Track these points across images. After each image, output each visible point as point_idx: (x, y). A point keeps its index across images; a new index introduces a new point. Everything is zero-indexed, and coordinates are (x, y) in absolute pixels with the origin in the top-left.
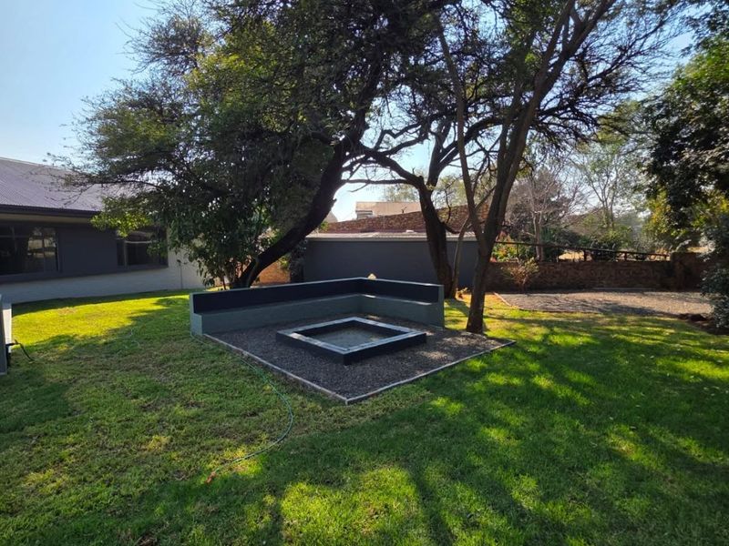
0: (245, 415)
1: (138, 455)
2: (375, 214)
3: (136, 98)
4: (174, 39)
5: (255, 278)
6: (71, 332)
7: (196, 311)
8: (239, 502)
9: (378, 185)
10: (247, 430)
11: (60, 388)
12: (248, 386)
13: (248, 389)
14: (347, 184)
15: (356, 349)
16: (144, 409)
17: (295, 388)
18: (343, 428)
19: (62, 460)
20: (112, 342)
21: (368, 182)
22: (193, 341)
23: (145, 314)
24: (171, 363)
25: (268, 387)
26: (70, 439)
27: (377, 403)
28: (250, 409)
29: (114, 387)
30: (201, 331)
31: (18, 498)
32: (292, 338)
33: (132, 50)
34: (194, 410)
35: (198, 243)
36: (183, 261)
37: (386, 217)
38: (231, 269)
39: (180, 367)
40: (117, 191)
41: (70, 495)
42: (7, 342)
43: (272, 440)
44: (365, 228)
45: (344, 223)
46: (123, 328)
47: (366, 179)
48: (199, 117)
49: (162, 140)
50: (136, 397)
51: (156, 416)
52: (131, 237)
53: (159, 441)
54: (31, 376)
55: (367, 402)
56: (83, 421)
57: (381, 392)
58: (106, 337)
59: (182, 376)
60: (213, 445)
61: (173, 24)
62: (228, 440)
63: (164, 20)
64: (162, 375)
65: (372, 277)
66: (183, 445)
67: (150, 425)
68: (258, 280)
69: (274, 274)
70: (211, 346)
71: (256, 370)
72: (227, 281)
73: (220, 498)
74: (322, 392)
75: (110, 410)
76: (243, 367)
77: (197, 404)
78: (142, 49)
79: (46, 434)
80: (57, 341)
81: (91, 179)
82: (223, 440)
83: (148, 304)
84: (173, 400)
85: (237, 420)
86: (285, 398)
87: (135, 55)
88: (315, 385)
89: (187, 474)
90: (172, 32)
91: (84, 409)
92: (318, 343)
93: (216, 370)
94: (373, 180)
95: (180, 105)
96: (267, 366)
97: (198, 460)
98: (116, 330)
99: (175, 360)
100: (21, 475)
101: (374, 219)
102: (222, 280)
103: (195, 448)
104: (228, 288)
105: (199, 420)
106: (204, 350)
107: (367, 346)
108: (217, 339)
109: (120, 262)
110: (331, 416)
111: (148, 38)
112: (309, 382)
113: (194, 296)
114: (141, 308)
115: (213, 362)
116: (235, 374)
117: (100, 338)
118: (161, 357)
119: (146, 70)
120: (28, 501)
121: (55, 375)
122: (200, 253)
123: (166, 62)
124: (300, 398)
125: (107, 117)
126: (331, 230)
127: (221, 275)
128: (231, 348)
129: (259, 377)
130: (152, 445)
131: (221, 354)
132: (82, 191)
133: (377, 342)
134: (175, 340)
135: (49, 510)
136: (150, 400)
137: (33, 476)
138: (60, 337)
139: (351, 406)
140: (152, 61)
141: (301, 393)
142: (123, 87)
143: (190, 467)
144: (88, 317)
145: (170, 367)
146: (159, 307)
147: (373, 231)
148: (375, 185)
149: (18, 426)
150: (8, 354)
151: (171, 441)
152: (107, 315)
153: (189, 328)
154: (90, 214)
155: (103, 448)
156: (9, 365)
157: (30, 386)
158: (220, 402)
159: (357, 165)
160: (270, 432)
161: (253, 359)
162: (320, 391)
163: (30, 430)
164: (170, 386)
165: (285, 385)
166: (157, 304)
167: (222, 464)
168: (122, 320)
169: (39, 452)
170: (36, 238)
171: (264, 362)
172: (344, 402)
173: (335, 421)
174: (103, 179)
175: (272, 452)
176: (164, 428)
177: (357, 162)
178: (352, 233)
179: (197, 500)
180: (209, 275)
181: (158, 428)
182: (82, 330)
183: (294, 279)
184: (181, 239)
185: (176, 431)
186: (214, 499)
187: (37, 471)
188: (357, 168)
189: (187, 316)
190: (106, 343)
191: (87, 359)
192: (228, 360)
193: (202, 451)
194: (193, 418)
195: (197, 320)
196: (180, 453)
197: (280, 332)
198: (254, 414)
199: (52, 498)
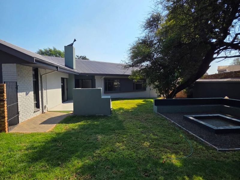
0: (174, 143)
1: (141, 146)
2: (227, 71)
3: (141, 41)
4: (152, 21)
5: (175, 95)
6: (123, 107)
7: (155, 105)
8: (175, 174)
9: (231, 58)
10: (175, 149)
11: (121, 122)
12: (174, 133)
13: (174, 134)
14: (216, 59)
15: (221, 128)
16: (142, 133)
17: (192, 138)
18: (217, 161)
19: (123, 142)
20: (132, 111)
21: (226, 57)
22: (154, 114)
23: (140, 104)
24: (148, 120)
25: (181, 135)
26: (125, 136)
27: (235, 155)
28: (175, 141)
29: (134, 124)
30: (157, 111)
31: (115, 148)
32: (190, 119)
33: (140, 28)
34: (156, 137)
35: (156, 83)
36: (152, 89)
37: (235, 72)
38: (167, 92)
39: (151, 122)
40: (136, 69)
41: (126, 152)
42: (111, 108)
43: (185, 155)
44: (222, 77)
45: (212, 75)
46: (135, 107)
47: (225, 56)
48: (158, 43)
49: (149, 52)
50: (139, 128)
51: (145, 136)
52: (138, 82)
53: (147, 144)
54: (116, 117)
55: (229, 153)
56: (127, 132)
57: (237, 150)
58: (131, 109)
59: (152, 125)
60: (164, 150)
61: (152, 17)
62: (168, 150)
63: (149, 16)
64: (146, 124)
65: (226, 98)
66: (154, 147)
67: (144, 138)
68: (176, 96)
69: (181, 94)
70: (160, 117)
71: (177, 128)
72: (165, 96)
73: (168, 170)
74: (205, 142)
75: (134, 131)
76: (171, 126)
77: (157, 135)
78: (143, 27)
79: (119, 133)
80: (120, 109)
81: (130, 66)
82: (166, 150)
83: (141, 101)
84: (150, 132)
85: (171, 144)
86: (189, 141)
87: (141, 29)
88: (201, 139)
89: (156, 157)
90: (151, 19)
91: (127, 129)
92: (202, 122)
93: (162, 125)
94: (229, 56)
95: (153, 41)
96: (180, 127)
97: (159, 154)
98: (133, 108)
99: (149, 119)
100: (115, 143)
101: (228, 73)
102: (163, 96)
103: (158, 150)
104: (165, 98)
105: (159, 141)
106: (158, 118)
107: (227, 128)
108: (162, 115)
109: (134, 89)
110: (211, 153)
111: (145, 23)
112: (199, 138)
113: (155, 100)
114: (139, 102)
115: (161, 122)
116: (168, 128)
117: (130, 110)
118: (146, 118)
119: (144, 33)
120: (117, 150)
121: (120, 118)
122: (157, 87)
123: (149, 29)
124: (195, 142)
125: (133, 48)
126: (205, 78)
127: (163, 94)
128: (167, 119)
129: (178, 131)
130: (145, 144)
131: (163, 120)
132: (128, 69)
133: (232, 127)
134: (149, 113)
135: (122, 154)
136: (143, 130)
137: (117, 144)
138: (121, 108)
139: (220, 152)
140: (145, 30)
141: (196, 141)
142: (138, 39)
143: (157, 155)
144: (126, 103)
145: (148, 121)
146: (144, 103)
147: (227, 78)
148: (229, 58)
149: (114, 130)
150: (111, 111)
151: (150, 145)
152: (131, 103)
153: (153, 110)
154: (128, 75)
155: (132, 141)
156: (111, 114)
157: (116, 120)
158: (164, 136)
159: (221, 51)
160: (184, 152)
161: (175, 124)
162: (204, 142)
163: (116, 131)
164: (149, 127)
165: (188, 136)
166: (143, 101)
167: (167, 158)
168: (135, 105)
169: (118, 138)
170: (116, 82)
171: (179, 126)
172: (216, 150)
173: (213, 157)
174: (132, 66)
175: (185, 160)
176: (148, 140)
177: (220, 50)
178: (216, 79)
179: (160, 167)
180: (159, 94)
181: (146, 140)
182: (126, 107)
183: (188, 97)
184: (151, 82)
185: (152, 142)
186: (166, 169)
187: (118, 142)
188: (221, 52)
189: (153, 106)
190: (131, 111)
191: (127, 115)
192: (166, 123)
193: (160, 151)
194: (156, 140)
195: (155, 108)
196: (153, 150)
197: (185, 116)
198: (177, 144)
199: (122, 151)
